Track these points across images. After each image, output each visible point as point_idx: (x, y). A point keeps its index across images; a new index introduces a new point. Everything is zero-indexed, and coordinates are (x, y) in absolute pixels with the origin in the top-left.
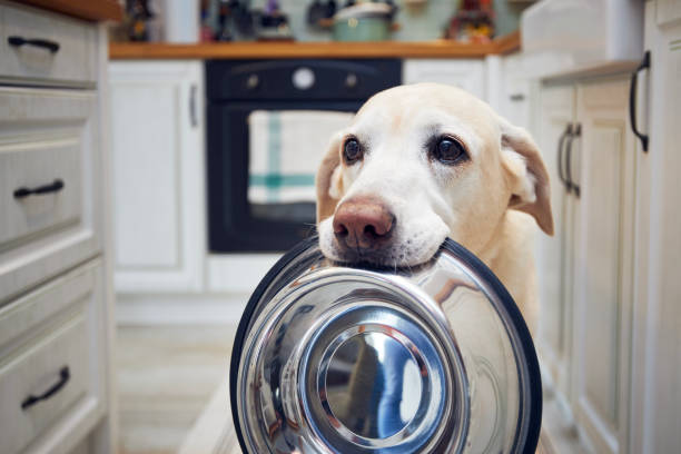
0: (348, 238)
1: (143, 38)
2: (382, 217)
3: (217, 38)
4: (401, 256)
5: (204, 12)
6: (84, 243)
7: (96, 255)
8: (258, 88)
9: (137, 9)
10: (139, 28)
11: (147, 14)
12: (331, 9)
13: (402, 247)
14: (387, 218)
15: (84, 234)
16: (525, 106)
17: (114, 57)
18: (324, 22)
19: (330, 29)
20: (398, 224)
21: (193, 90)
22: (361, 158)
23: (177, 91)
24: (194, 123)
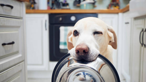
0: (79, 53)
1: (34, 8)
2: (87, 48)
3: (51, 9)
4: (90, 57)
5: (48, 2)
6: (20, 58)
7: (23, 61)
8: (62, 20)
9: (32, 1)
10: (33, 6)
11: (35, 3)
12: (79, 2)
13: (90, 55)
14: (88, 48)
15: (20, 55)
16: (129, 25)
17: (27, 13)
18: (78, 5)
19: (79, 7)
20: (90, 50)
21: (46, 21)
22: (78, 35)
23: (42, 21)
24: (46, 29)
